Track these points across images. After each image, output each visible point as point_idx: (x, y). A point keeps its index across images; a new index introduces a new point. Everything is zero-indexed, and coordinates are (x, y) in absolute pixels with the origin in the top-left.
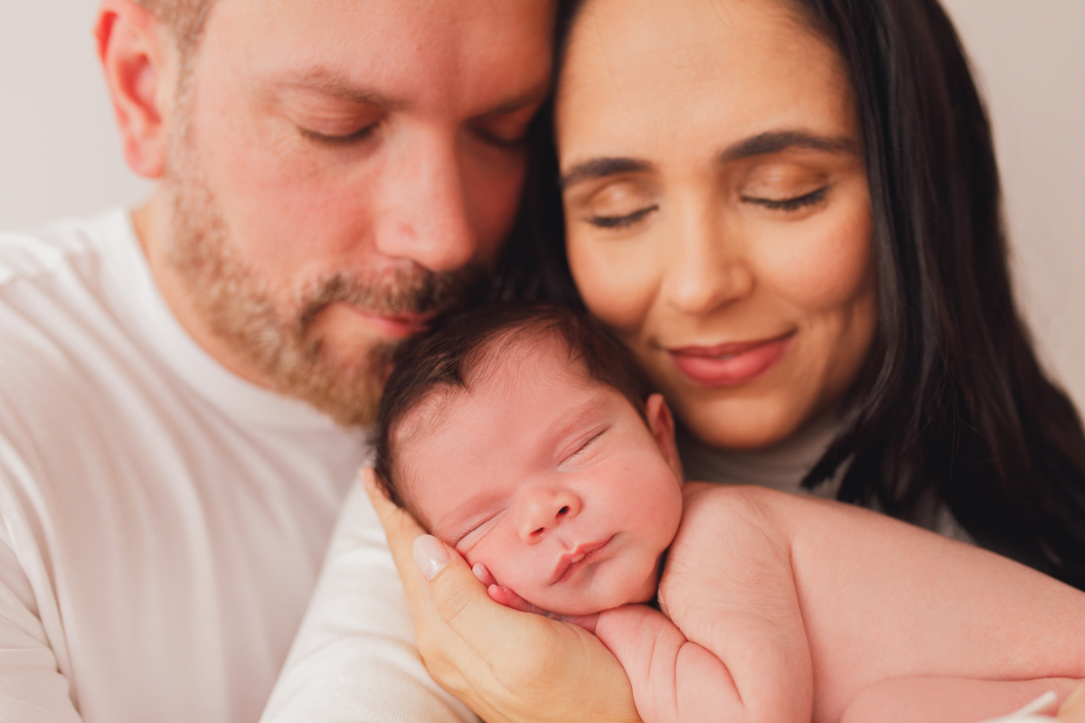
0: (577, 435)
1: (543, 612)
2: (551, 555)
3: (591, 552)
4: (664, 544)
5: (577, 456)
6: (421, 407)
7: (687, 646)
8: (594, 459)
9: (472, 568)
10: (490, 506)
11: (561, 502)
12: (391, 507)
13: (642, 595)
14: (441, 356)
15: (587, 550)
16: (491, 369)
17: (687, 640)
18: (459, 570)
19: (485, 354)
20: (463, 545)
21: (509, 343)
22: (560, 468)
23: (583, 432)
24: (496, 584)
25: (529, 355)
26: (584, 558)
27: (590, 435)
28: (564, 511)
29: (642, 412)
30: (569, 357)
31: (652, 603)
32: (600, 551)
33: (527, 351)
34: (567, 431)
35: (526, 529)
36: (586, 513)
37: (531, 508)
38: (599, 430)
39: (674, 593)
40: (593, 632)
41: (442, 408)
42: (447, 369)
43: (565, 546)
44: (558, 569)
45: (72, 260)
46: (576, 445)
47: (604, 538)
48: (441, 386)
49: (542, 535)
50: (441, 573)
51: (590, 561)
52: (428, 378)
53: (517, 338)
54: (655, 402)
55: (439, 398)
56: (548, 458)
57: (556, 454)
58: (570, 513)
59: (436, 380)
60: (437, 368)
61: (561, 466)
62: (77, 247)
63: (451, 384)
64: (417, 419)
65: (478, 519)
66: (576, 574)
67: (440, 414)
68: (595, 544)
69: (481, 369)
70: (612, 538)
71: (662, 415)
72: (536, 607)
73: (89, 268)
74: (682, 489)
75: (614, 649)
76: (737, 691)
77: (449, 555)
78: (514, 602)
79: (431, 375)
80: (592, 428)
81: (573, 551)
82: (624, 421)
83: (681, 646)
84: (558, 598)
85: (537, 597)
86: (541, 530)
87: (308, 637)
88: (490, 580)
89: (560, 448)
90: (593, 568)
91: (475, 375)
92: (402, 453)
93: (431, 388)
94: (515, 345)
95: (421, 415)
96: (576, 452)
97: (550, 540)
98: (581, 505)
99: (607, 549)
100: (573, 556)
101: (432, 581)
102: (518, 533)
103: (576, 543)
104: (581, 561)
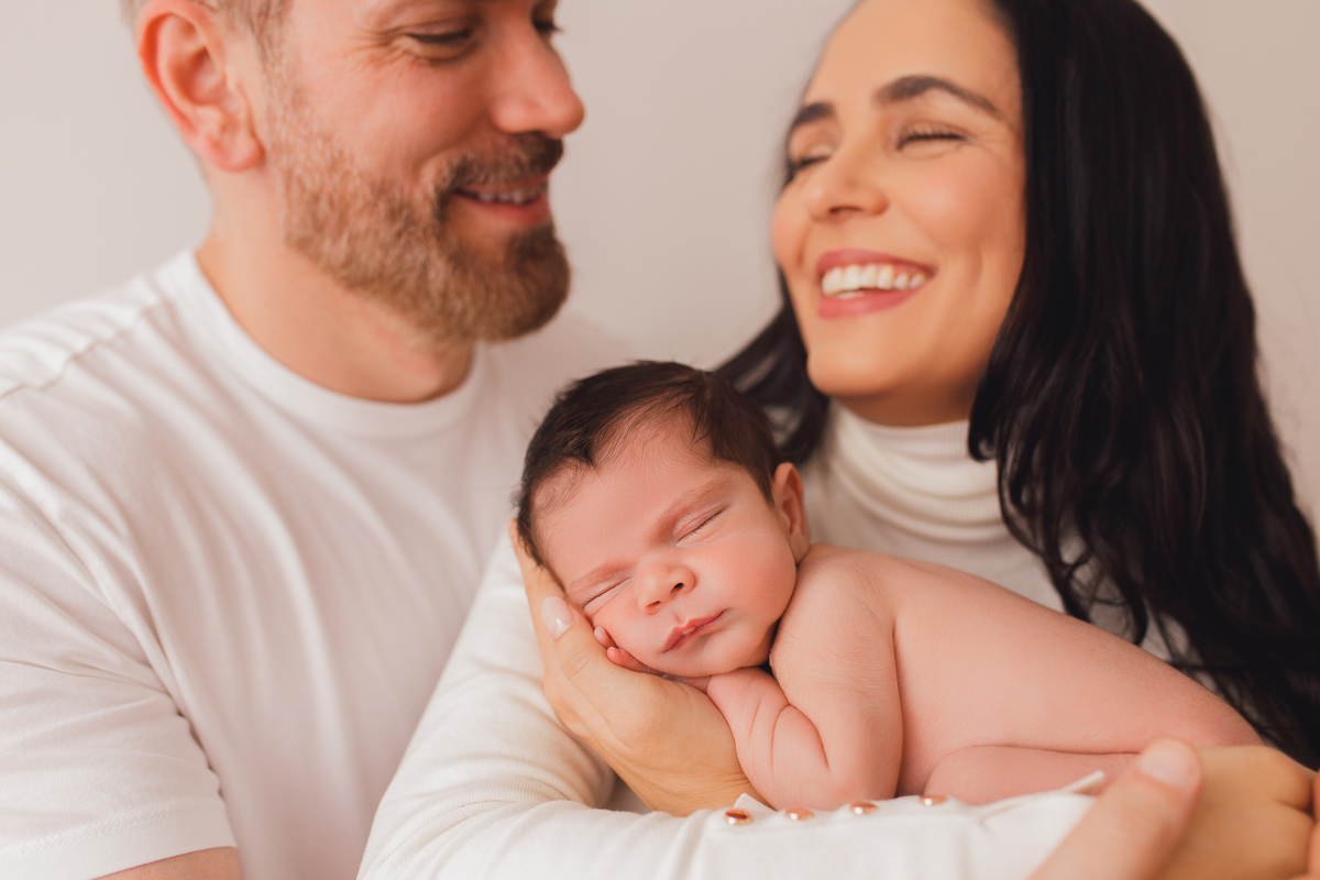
0: (695, 515)
1: (659, 674)
2: (664, 628)
3: (702, 626)
4: (775, 617)
5: (694, 535)
6: (555, 479)
7: (788, 709)
8: (711, 538)
9: (594, 629)
10: (616, 574)
11: (676, 578)
12: (531, 563)
13: (754, 660)
14: (575, 432)
15: (698, 624)
16: (618, 449)
17: (789, 705)
18: (581, 632)
19: (615, 432)
20: (590, 609)
21: (637, 422)
22: (680, 544)
23: (701, 512)
24: (616, 647)
25: (656, 436)
26: (696, 631)
27: (708, 516)
28: (679, 586)
29: (766, 489)
31: (764, 668)
32: (710, 625)
33: (654, 430)
34: (686, 511)
35: (644, 601)
36: (699, 590)
37: (649, 583)
38: (718, 510)
39: (784, 659)
40: (704, 692)
41: (573, 482)
42: (579, 446)
43: (678, 619)
44: (670, 640)
45: (148, 314)
46: (694, 524)
47: (713, 614)
48: (573, 462)
49: (658, 608)
50: (564, 634)
51: (702, 633)
52: (562, 453)
53: (645, 417)
54: (783, 473)
55: (571, 473)
56: (666, 533)
57: (675, 532)
58: (684, 589)
60: (570, 443)
61: (681, 542)
62: (152, 299)
63: (581, 460)
64: (552, 489)
65: (603, 587)
66: (688, 644)
67: (570, 489)
68: (704, 619)
69: (609, 448)
70: (721, 614)
72: (651, 669)
73: (168, 321)
75: (721, 708)
76: (825, 755)
77: (573, 617)
78: (632, 664)
79: (564, 451)
80: (709, 509)
81: (684, 625)
83: (782, 710)
84: (669, 663)
85: (651, 661)
86: (658, 603)
87: (456, 668)
88: (610, 642)
89: (680, 526)
90: (706, 638)
91: (603, 454)
92: (538, 520)
93: (565, 462)
94: (643, 425)
95: (555, 486)
96: (694, 531)
97: (665, 613)
98: (695, 581)
99: (717, 624)
100: (684, 629)
101: (557, 640)
102: (636, 604)
103: (688, 618)
104: (692, 633)
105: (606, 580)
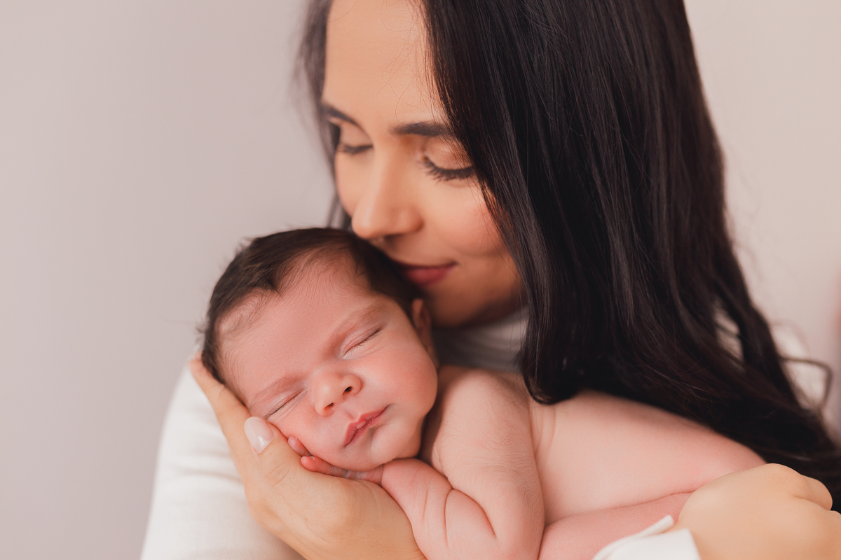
0: (359, 333)
2: (339, 426)
3: (371, 419)
5: (359, 347)
8: (372, 350)
9: (287, 440)
10: (294, 387)
11: (347, 383)
15: (368, 418)
16: (297, 278)
17: (452, 489)
18: (280, 444)
19: (292, 267)
21: (310, 261)
22: (346, 357)
23: (364, 330)
24: (309, 454)
25: (326, 269)
26: (366, 425)
27: (369, 333)
28: (349, 390)
29: (408, 313)
30: (356, 272)
32: (377, 419)
33: (325, 266)
35: (320, 407)
36: (365, 390)
37: (322, 389)
38: (375, 328)
40: (380, 485)
41: (258, 308)
42: (264, 277)
43: (351, 416)
44: (348, 432)
46: (359, 339)
47: (380, 408)
48: (259, 290)
49: (333, 408)
51: (370, 426)
52: (249, 284)
54: (418, 305)
55: (256, 300)
56: (333, 350)
57: (343, 347)
58: (353, 391)
59: (255, 285)
60: (256, 275)
64: (239, 316)
65: (284, 398)
66: (361, 438)
67: (256, 313)
68: (373, 413)
69: (290, 278)
70: (386, 408)
71: (422, 314)
74: (438, 371)
76: (492, 529)
79: (251, 281)
80: (371, 327)
81: (357, 420)
82: (396, 320)
83: (448, 494)
84: (350, 458)
85: (335, 458)
86: (332, 405)
88: (304, 450)
89: (346, 341)
90: (373, 433)
91: (285, 282)
92: (224, 343)
93: (250, 292)
94: (316, 261)
95: (241, 312)
96: (359, 344)
97: (338, 413)
98: (362, 384)
99: (383, 417)
100: (357, 424)
101: (260, 455)
102: (314, 410)
103: (359, 414)
104: (364, 427)
105: (286, 390)
